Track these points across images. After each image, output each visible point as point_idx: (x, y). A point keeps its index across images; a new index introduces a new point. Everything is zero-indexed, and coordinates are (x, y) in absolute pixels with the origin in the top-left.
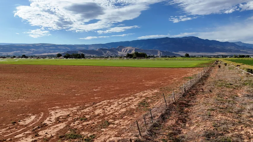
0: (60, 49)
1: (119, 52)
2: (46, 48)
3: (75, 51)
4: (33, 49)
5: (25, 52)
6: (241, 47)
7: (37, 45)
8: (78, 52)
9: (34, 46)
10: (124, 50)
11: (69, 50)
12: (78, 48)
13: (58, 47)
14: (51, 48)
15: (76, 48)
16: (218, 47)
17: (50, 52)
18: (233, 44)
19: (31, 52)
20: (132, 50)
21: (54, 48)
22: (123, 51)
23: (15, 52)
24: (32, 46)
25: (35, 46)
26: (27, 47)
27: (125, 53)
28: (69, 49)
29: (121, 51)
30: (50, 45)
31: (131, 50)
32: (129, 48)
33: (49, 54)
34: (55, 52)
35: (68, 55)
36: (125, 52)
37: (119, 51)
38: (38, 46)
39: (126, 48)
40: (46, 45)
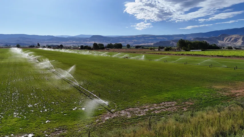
1: (219, 42)
2: (146, 39)
5: (128, 43)
7: (139, 37)
10: (228, 39)
12: (176, 38)
13: (157, 37)
14: (150, 38)
15: (173, 38)
19: (132, 43)
20: (239, 39)
21: (153, 38)
22: (225, 40)
23: (121, 43)
24: (135, 37)
25: (138, 37)
26: (131, 38)
27: (228, 43)
28: (167, 40)
29: (223, 40)
30: (149, 36)
31: (237, 39)
32: (235, 36)
34: (152, 43)
36: (229, 41)
37: (220, 40)
38: (140, 37)
39: (230, 37)
40: (146, 36)
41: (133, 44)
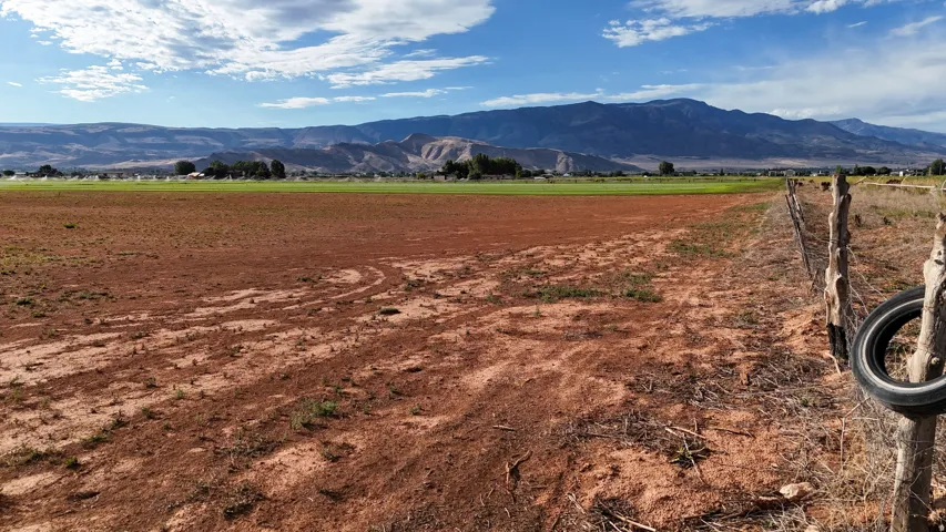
0: (184, 147)
1: (411, 159)
2: (129, 140)
3: (244, 155)
4: (76, 146)
5: (46, 158)
6: (860, 138)
7: (91, 131)
8: (252, 155)
9: (82, 133)
10: (431, 150)
11: (221, 150)
12: (253, 142)
13: (177, 137)
14: (149, 140)
15: (244, 143)
16: (776, 141)
17: (147, 158)
18: (829, 128)
19: (70, 158)
20: (461, 150)
21: (160, 141)
22: (426, 153)
23: (5, 155)
24: (72, 133)
25: (87, 134)
26: (54, 136)
27: (434, 162)
28: (219, 146)
29: (419, 154)
30: (141, 130)
31: (457, 150)
32: (451, 142)
33: (142, 164)
34: (165, 158)
35: (219, 165)
36: (435, 157)
37: (410, 151)
38: (98, 134)
39: (438, 144)
40: (126, 130)
41: (72, 162)
